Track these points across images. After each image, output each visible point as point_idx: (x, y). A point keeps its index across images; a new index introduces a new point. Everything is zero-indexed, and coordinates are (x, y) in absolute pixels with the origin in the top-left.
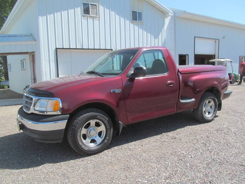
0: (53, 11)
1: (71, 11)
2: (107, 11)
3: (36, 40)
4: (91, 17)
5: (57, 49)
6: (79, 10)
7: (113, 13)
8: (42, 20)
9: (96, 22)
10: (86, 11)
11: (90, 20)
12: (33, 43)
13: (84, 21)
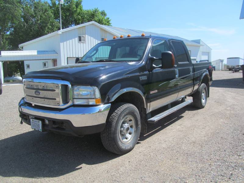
0: (66, 40)
1: (74, 40)
2: (89, 37)
3: (58, 54)
4: (82, 42)
5: (67, 58)
6: (77, 39)
7: (92, 38)
8: (62, 44)
9: (84, 44)
10: (80, 40)
11: (82, 44)
12: (56, 55)
13: (79, 44)
